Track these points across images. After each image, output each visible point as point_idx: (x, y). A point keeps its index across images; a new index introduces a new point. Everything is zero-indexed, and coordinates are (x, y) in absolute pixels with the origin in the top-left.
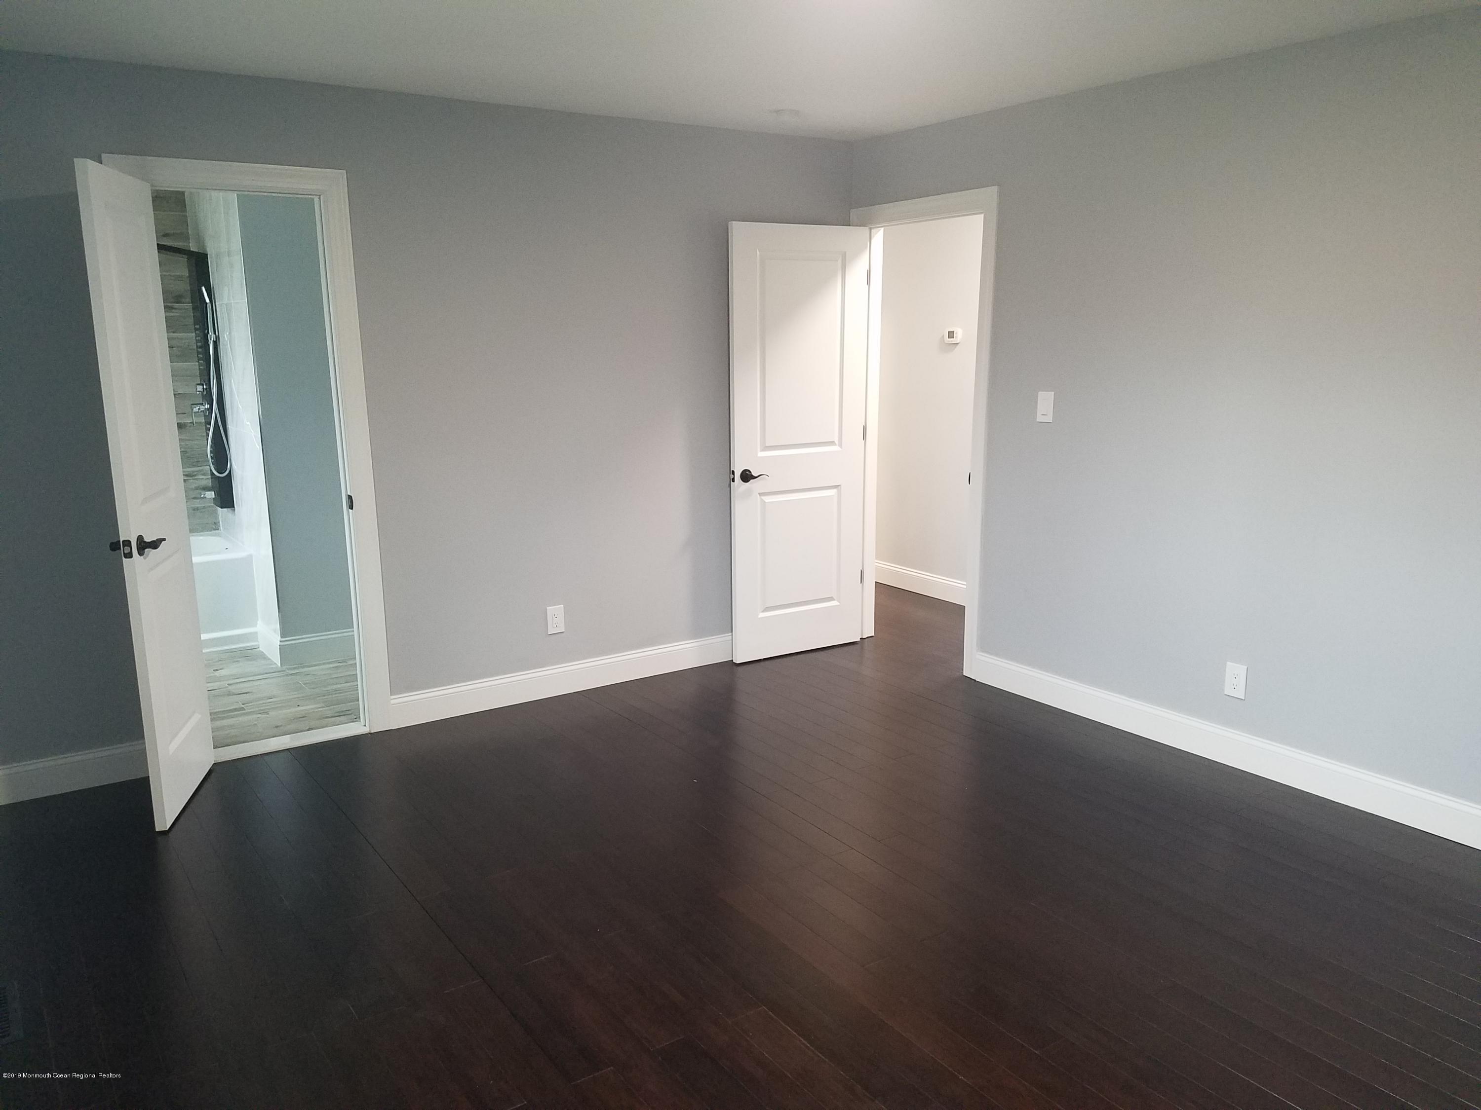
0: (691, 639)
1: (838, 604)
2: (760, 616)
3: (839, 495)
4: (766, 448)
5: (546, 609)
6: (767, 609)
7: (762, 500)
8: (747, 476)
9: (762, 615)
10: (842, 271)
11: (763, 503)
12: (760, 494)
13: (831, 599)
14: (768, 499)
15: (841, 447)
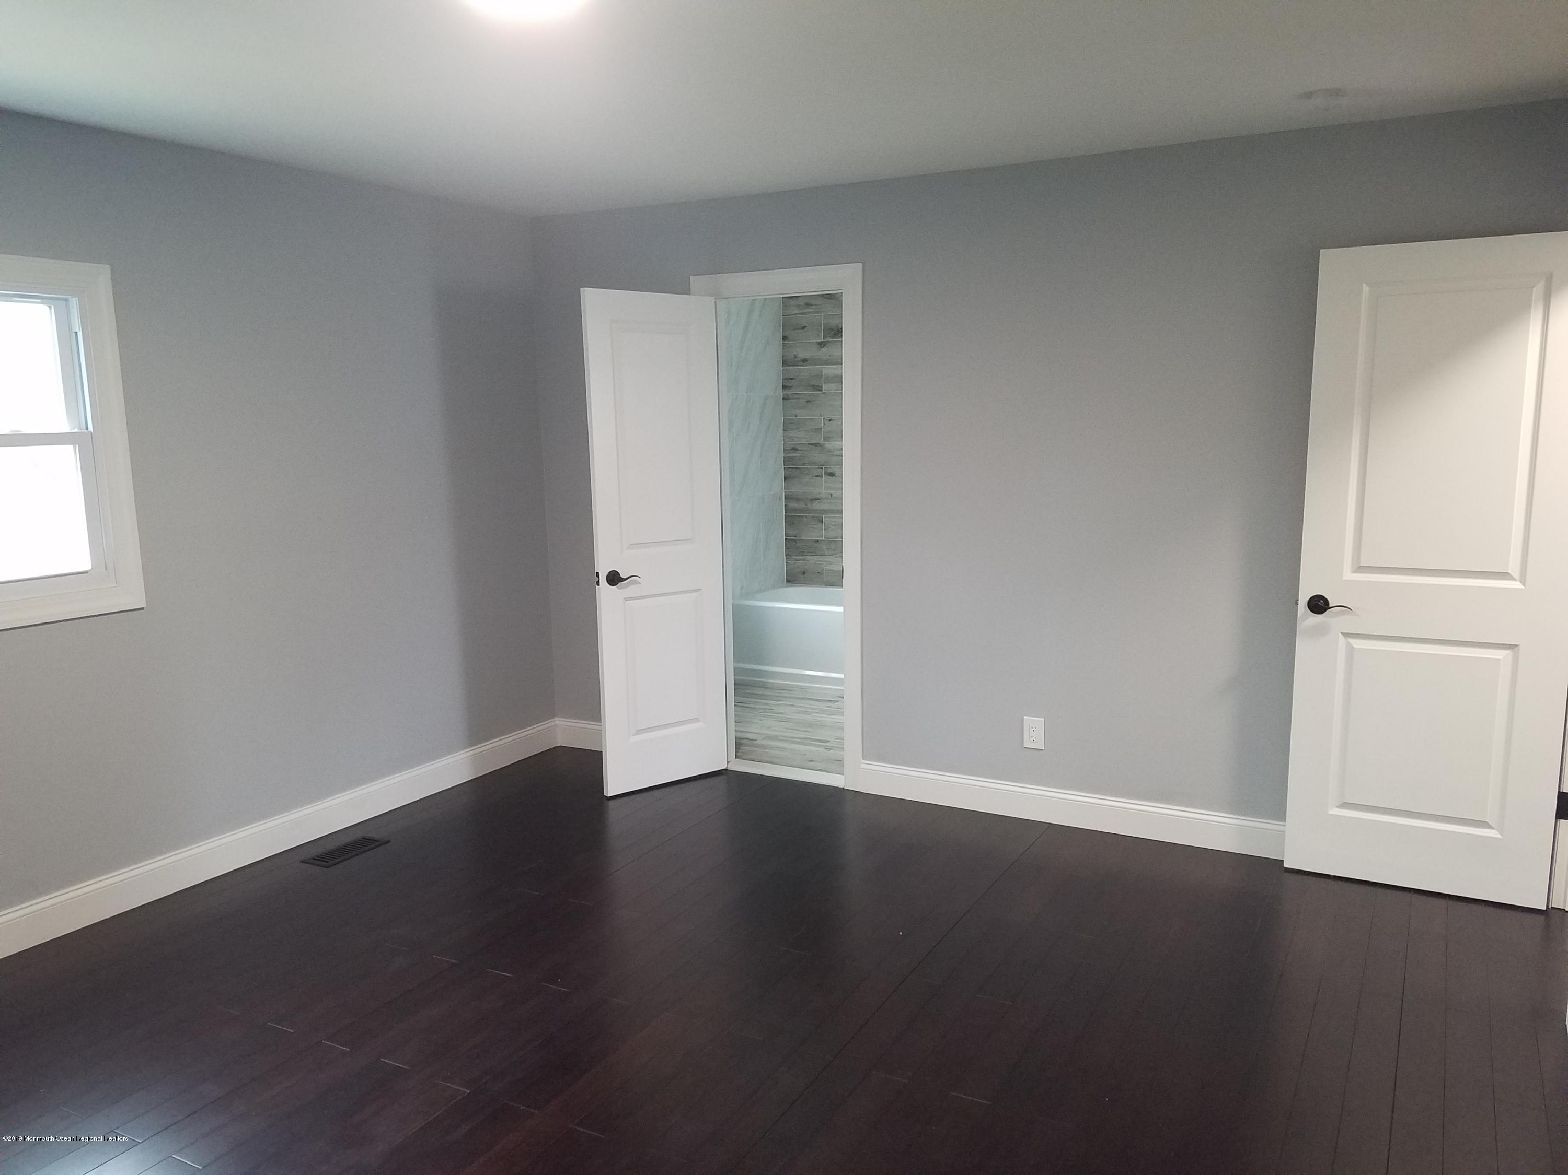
0: (1227, 813)
1: (1500, 836)
2: (1330, 812)
3: (1516, 660)
4: (1360, 569)
5: (1023, 718)
6: (1345, 805)
7: (1349, 644)
8: (1318, 605)
9: (1335, 811)
10: (1544, 310)
11: (1351, 650)
12: (1346, 635)
13: (1488, 826)
14: (1357, 643)
15: (1524, 585)
